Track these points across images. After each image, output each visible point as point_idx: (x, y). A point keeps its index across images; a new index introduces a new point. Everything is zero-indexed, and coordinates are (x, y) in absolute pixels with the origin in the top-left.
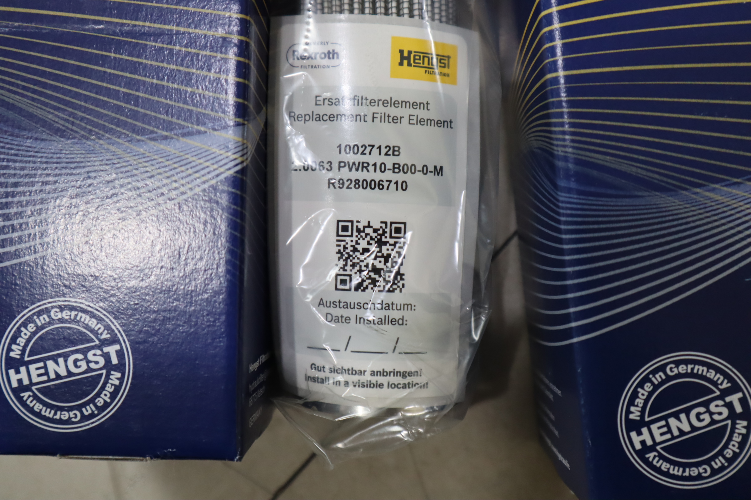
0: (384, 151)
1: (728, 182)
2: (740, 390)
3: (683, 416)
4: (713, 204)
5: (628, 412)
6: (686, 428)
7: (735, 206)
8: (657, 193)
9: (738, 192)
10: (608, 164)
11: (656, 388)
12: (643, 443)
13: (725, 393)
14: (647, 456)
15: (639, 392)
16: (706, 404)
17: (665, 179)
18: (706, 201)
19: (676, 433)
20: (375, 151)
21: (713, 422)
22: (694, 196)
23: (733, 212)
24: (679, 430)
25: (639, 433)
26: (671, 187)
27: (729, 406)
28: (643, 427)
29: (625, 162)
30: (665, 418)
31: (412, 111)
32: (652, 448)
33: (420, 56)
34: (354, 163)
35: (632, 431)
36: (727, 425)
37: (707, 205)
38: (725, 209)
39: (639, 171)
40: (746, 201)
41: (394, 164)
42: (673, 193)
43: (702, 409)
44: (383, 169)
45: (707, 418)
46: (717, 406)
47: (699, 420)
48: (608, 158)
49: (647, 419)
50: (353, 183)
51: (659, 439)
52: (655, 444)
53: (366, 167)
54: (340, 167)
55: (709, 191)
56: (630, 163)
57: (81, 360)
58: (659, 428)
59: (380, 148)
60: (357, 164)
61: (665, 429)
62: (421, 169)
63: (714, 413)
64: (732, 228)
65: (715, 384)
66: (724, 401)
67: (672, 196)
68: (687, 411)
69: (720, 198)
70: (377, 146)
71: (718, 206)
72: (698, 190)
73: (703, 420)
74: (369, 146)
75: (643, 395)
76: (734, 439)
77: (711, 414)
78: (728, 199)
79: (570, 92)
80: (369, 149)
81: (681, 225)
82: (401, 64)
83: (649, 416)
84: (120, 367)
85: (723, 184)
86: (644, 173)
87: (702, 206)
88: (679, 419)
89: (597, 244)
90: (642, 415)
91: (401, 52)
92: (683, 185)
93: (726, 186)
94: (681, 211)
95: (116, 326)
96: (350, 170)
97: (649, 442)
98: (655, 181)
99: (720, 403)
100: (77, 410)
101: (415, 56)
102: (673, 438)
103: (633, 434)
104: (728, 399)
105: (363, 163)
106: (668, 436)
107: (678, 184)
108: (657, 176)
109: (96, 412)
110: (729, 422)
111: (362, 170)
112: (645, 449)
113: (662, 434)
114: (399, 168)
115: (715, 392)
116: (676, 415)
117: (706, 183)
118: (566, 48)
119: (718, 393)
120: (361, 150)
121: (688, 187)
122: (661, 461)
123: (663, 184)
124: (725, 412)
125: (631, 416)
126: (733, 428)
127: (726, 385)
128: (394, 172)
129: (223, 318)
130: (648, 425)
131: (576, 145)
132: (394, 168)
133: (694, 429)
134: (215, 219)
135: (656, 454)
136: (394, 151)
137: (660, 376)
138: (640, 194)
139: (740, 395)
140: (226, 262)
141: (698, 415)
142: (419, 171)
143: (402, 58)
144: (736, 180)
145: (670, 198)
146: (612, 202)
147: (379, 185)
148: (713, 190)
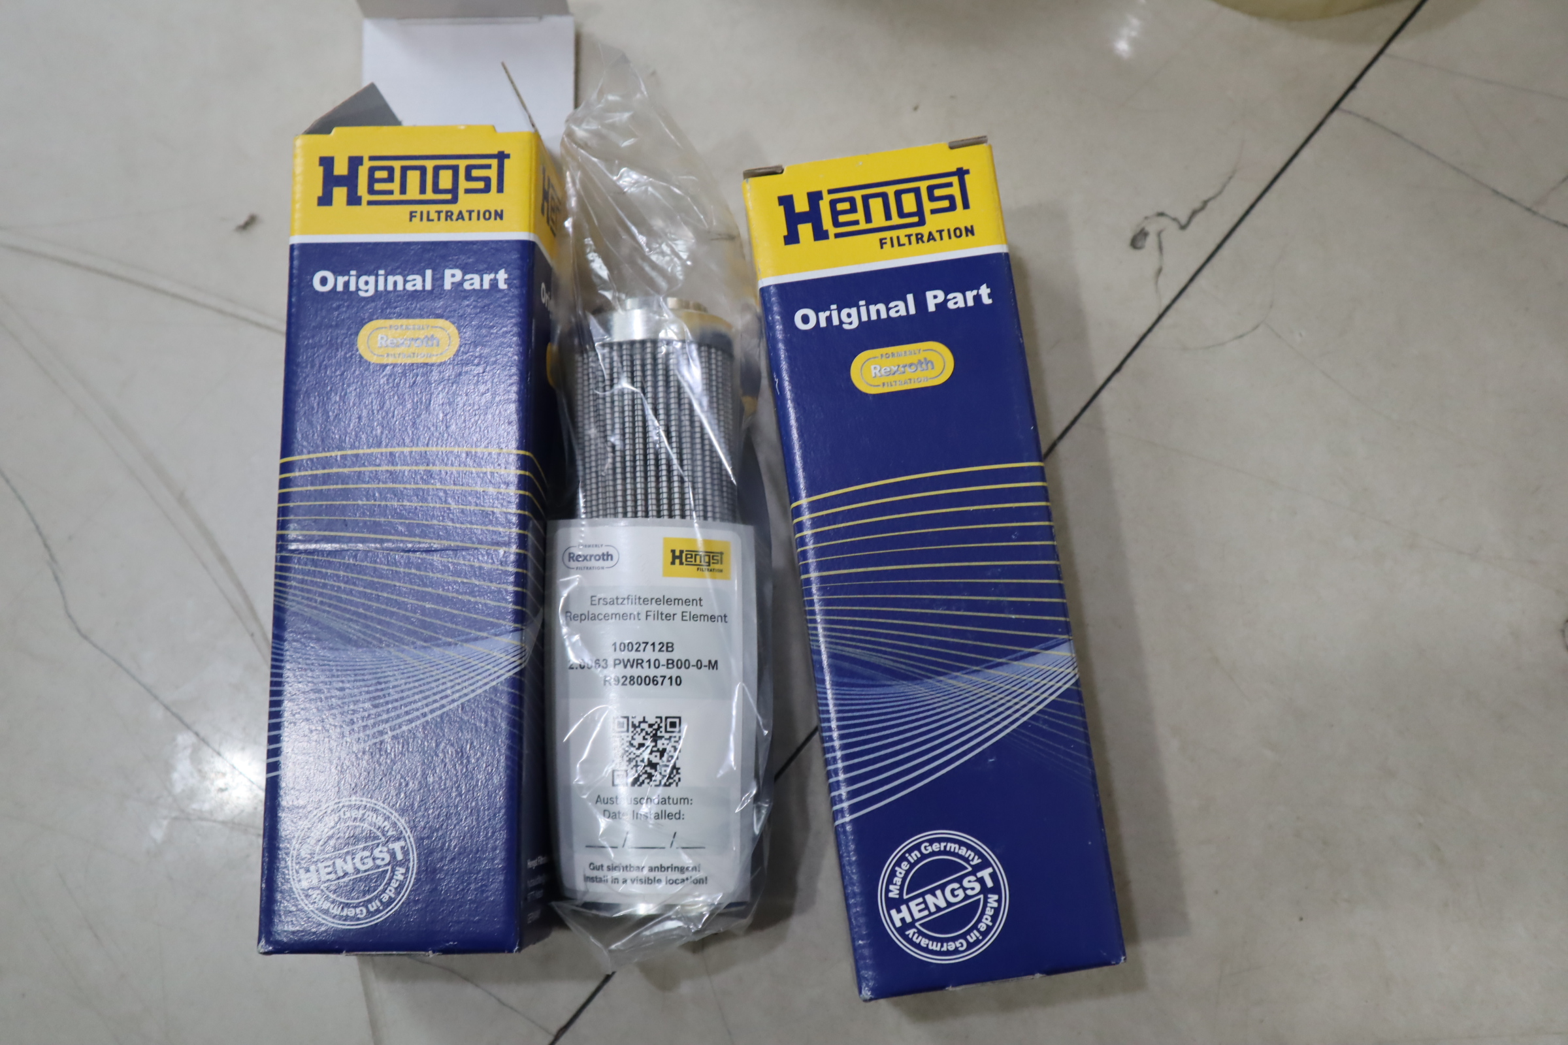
0: (658, 647)
1: (968, 671)
2: (990, 865)
3: (938, 893)
4: (955, 690)
5: (888, 891)
6: (943, 904)
7: (976, 692)
8: (904, 682)
9: (978, 679)
10: (858, 657)
11: (912, 866)
12: (903, 920)
13: (977, 869)
14: (907, 933)
15: (896, 871)
16: (959, 880)
17: (911, 669)
18: (949, 689)
19: (933, 909)
20: (649, 647)
21: (967, 897)
22: (938, 684)
23: (974, 697)
24: (936, 906)
25: (899, 911)
26: (917, 676)
27: (981, 881)
28: (902, 904)
29: (874, 654)
30: (922, 895)
31: (685, 608)
32: (912, 925)
33: (692, 555)
34: (629, 660)
35: (892, 909)
36: (979, 899)
37: (950, 692)
38: (967, 695)
39: (887, 662)
40: (985, 688)
41: (668, 660)
42: (919, 682)
43: (956, 885)
44: (657, 665)
45: (961, 893)
46: (970, 881)
47: (954, 896)
48: (858, 651)
49: (905, 897)
50: (628, 680)
51: (917, 915)
52: (914, 921)
53: (641, 664)
54: (615, 665)
55: (951, 678)
56: (879, 655)
57: (367, 857)
58: (917, 905)
59: (653, 644)
60: (631, 661)
61: (923, 906)
62: (695, 664)
63: (967, 889)
64: (974, 713)
65: (967, 860)
66: (976, 876)
67: (918, 684)
68: (942, 888)
69: (962, 685)
70: (650, 643)
71: (961, 693)
72: (941, 678)
73: (957, 896)
74: (643, 643)
75: (900, 873)
76: (987, 912)
77: (965, 889)
78: (969, 686)
79: (823, 590)
80: (643, 646)
81: (928, 710)
82: (673, 563)
83: (907, 894)
84: (405, 862)
85: (964, 672)
86: (891, 663)
87: (946, 693)
88: (935, 895)
89: (852, 730)
90: (901, 894)
91: (673, 551)
92: (929, 675)
93: (966, 674)
94: (927, 698)
95: (402, 823)
96: (625, 666)
97: (909, 920)
98: (902, 671)
99: (972, 878)
100: (363, 906)
101: (686, 555)
102: (931, 914)
103: (893, 912)
104: (979, 875)
105: (637, 660)
106: (926, 913)
107: (923, 673)
108: (903, 667)
109: (381, 908)
110: (981, 896)
111: (637, 667)
112: (906, 926)
113: (920, 911)
114: (673, 663)
115: (966, 868)
116: (932, 892)
117: (949, 672)
118: (820, 552)
119: (970, 869)
120: (635, 647)
121: (933, 676)
122: (920, 938)
123: (910, 674)
124: (978, 887)
125: (891, 895)
126: (986, 902)
127: (977, 861)
128: (668, 668)
129: (503, 811)
130: (907, 902)
131: (833, 640)
132: (668, 664)
133: (949, 904)
134: (495, 718)
135: (915, 930)
136: (667, 647)
137: (915, 855)
138: (889, 683)
139: (990, 870)
140: (506, 758)
141: (953, 891)
142: (693, 666)
143: (674, 557)
144: (975, 668)
145: (916, 686)
146: (866, 691)
147: (653, 681)
148: (956, 678)
